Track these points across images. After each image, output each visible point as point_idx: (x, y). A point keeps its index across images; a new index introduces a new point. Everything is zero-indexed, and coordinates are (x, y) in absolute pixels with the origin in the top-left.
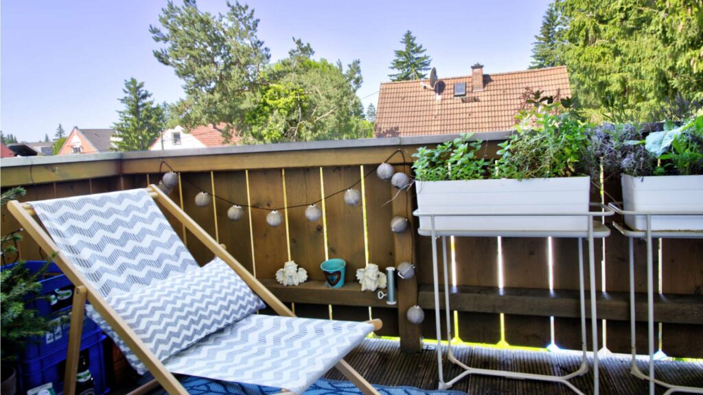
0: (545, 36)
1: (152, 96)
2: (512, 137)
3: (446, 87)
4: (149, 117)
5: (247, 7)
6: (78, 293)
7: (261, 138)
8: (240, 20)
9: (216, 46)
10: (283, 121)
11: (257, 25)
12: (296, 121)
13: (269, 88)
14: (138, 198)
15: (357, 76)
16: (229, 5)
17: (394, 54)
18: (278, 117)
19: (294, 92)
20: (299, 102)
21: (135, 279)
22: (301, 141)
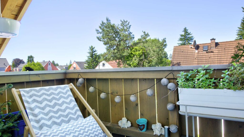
0: (242, 27)
1: (97, 51)
2: (230, 67)
3: (200, 47)
4: (96, 58)
5: (127, 21)
6: (25, 129)
7: (130, 65)
8: (125, 26)
9: (116, 35)
10: (137, 60)
11: (130, 27)
12: (142, 60)
13: (133, 48)
14: (64, 89)
15: (165, 43)
16: (121, 21)
17: (180, 36)
18: (136, 58)
19: (142, 49)
20: (144, 53)
21: (55, 123)
22: (144, 67)
